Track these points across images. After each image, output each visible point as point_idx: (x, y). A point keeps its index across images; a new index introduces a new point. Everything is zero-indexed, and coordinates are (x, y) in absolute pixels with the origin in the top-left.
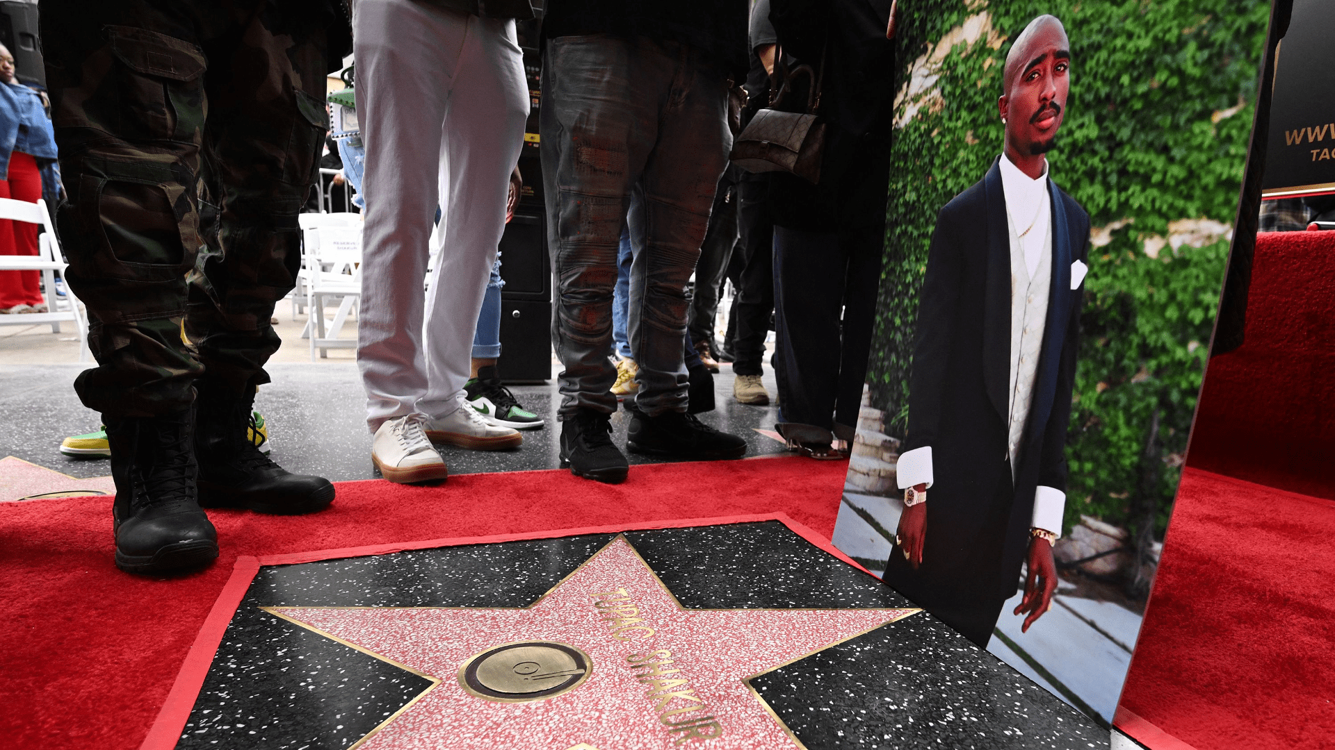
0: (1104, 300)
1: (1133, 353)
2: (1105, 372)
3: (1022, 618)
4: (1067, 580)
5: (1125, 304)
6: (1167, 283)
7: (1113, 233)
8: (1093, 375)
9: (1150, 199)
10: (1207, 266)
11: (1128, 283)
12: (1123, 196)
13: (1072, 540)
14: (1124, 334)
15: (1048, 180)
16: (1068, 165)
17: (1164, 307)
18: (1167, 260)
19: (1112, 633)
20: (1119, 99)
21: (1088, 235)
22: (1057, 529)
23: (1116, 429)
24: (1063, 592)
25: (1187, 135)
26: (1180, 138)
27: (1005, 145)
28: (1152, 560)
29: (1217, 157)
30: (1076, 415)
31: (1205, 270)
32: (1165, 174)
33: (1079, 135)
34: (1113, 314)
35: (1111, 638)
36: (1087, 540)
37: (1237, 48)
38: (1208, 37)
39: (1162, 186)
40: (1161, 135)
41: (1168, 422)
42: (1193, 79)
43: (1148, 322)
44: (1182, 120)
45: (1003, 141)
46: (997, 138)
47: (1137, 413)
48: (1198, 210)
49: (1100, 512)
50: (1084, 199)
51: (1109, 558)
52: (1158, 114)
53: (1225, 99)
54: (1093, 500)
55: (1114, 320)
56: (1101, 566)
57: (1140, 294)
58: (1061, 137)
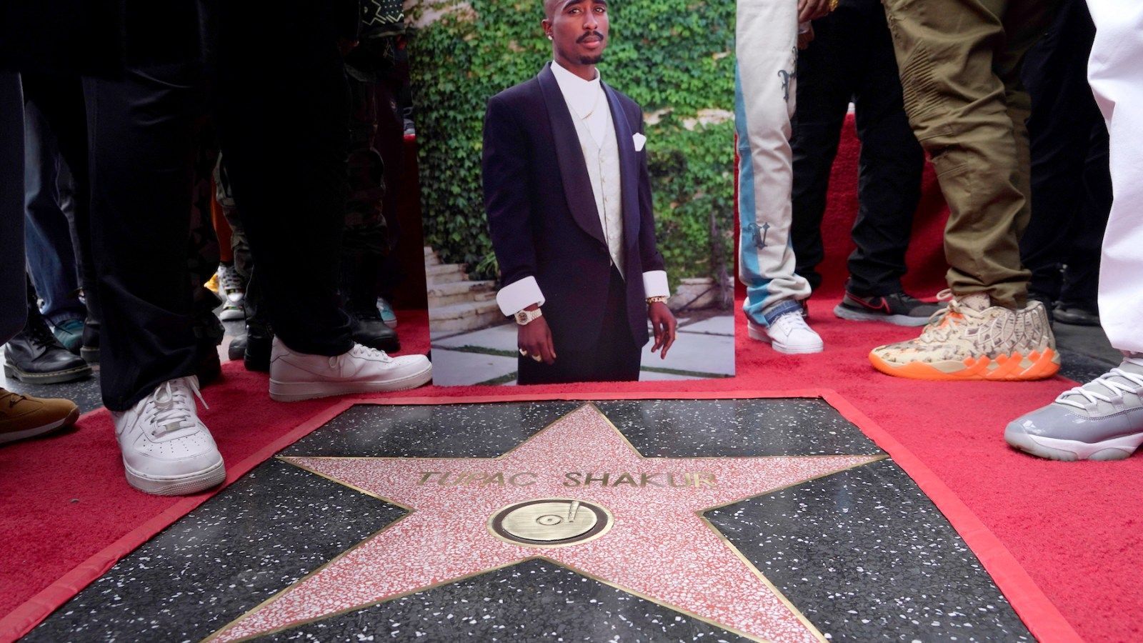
0: (663, 156)
1: (690, 183)
2: (673, 196)
3: (659, 352)
4: (683, 317)
5: (678, 158)
6: (703, 143)
7: (661, 116)
8: (666, 200)
9: (682, 97)
10: (724, 133)
11: (678, 145)
12: (664, 95)
13: (678, 295)
14: (682, 174)
15: (600, 82)
16: (616, 74)
17: (704, 157)
18: (700, 131)
19: (719, 332)
20: (650, 38)
21: (641, 118)
22: (667, 293)
23: (690, 226)
24: (681, 325)
25: (700, 64)
26: (695, 65)
27: (554, 55)
28: (730, 287)
29: (719, 77)
30: (660, 225)
31: (724, 136)
32: (690, 84)
33: (621, 55)
34: (671, 163)
35: (720, 335)
36: (689, 291)
37: (722, 22)
38: (704, 13)
39: (688, 90)
40: (682, 62)
41: (721, 215)
42: (699, 34)
43: (696, 165)
44: (696, 55)
45: (551, 52)
46: (545, 49)
47: (701, 215)
48: (713, 104)
49: (692, 274)
50: (634, 96)
51: (706, 295)
52: (679, 50)
53: (719, 48)
54: (686, 269)
55: (673, 166)
56: (702, 301)
57: (687, 150)
58: (608, 55)
